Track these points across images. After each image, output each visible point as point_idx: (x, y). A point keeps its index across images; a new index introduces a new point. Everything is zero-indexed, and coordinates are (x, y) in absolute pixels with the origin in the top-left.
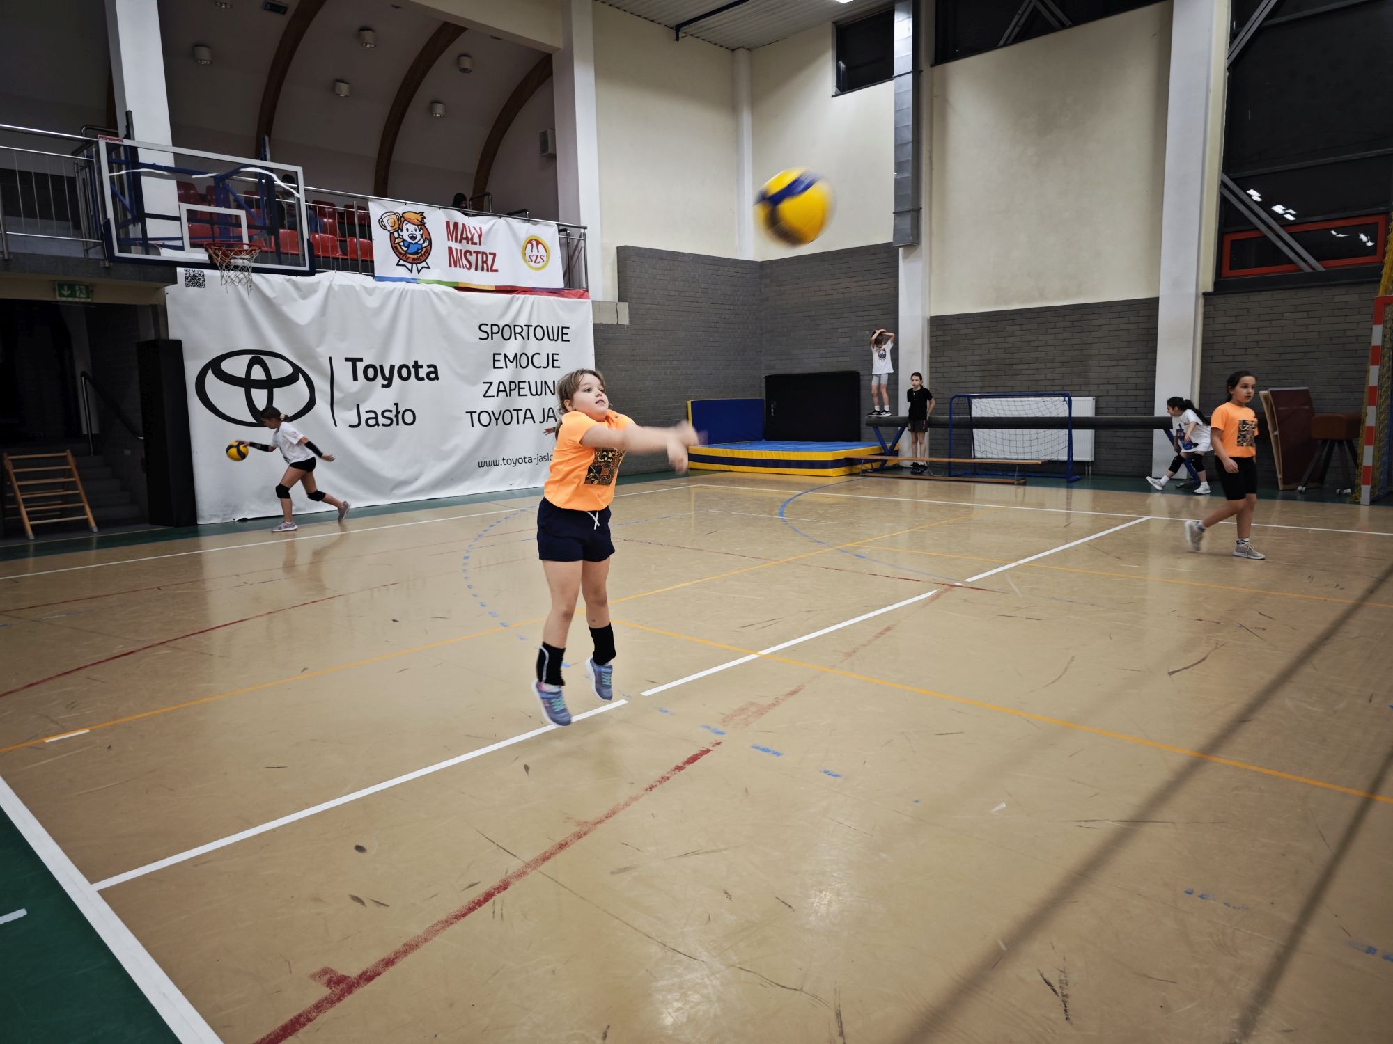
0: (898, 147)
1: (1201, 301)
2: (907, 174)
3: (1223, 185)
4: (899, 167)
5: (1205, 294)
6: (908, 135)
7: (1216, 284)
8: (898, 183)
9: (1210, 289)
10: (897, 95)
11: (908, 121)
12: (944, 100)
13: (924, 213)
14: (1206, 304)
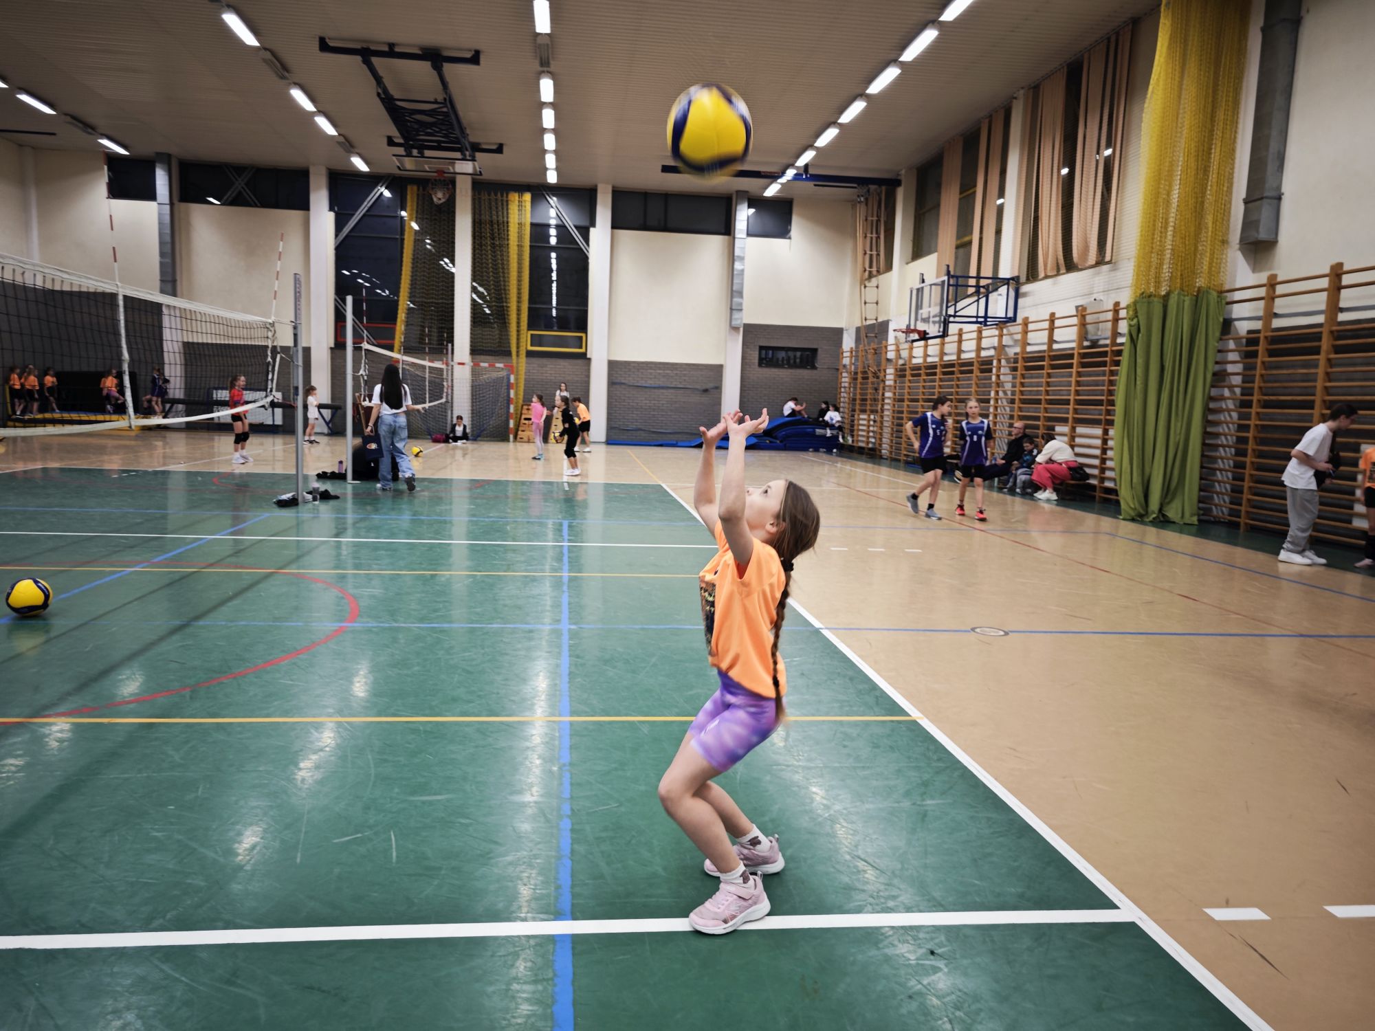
0: (162, 243)
1: (329, 351)
2: (168, 260)
3: (336, 300)
4: (162, 254)
5: (331, 348)
6: (168, 239)
7: (335, 344)
8: (161, 264)
9: (333, 346)
10: (160, 215)
11: (168, 231)
12: (188, 224)
13: (178, 283)
14: (332, 353)
